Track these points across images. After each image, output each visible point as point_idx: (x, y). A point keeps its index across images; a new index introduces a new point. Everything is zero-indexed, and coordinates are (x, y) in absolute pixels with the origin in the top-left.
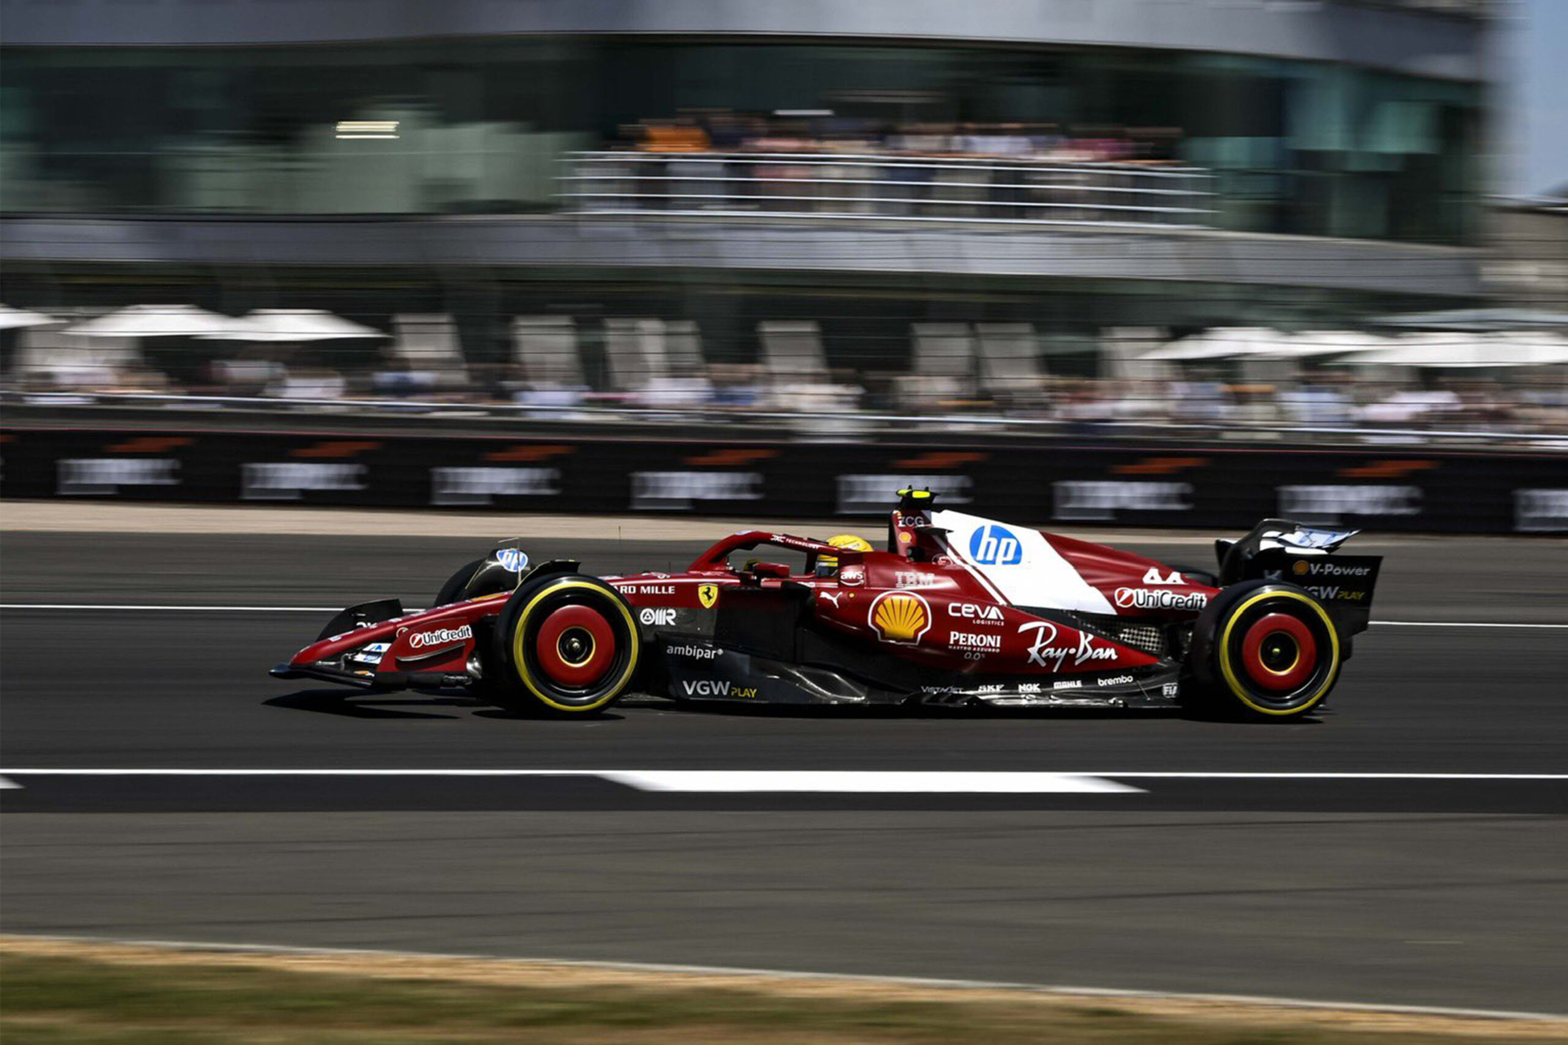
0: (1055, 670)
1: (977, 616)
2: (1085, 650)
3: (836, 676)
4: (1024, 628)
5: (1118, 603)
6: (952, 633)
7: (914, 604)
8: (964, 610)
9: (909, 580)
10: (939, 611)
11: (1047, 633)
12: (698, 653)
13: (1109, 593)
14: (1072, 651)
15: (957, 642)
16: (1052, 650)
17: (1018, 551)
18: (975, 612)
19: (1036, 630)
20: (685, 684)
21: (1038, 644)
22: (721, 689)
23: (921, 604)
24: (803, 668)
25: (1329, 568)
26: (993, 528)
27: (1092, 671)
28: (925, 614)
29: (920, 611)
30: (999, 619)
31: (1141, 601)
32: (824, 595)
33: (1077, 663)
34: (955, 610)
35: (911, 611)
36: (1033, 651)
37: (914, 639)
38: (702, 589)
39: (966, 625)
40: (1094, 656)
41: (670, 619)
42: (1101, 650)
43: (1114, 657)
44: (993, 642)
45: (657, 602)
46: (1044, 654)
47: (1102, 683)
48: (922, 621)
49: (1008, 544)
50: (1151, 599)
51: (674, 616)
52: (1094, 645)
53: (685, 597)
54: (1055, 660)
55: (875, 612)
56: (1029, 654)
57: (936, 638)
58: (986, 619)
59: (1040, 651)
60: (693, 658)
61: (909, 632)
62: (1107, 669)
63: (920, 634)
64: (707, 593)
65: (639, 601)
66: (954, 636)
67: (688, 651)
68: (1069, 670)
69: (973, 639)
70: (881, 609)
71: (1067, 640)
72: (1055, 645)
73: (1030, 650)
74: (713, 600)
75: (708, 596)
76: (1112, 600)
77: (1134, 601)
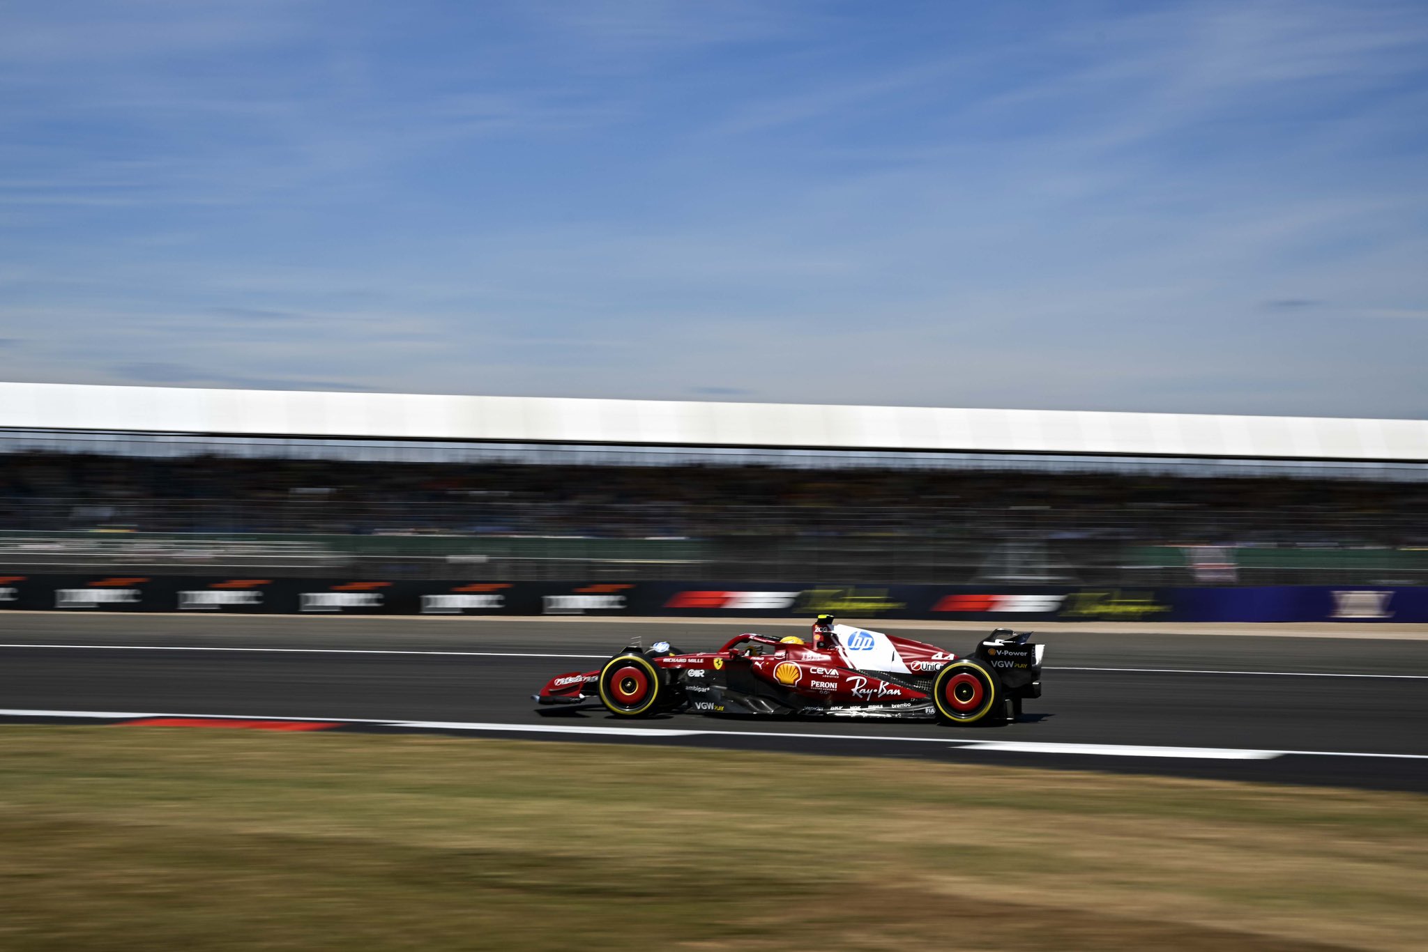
0: (868, 700)
1: (825, 673)
2: (883, 691)
3: (763, 702)
4: (849, 679)
5: (912, 668)
6: (812, 681)
7: (793, 668)
8: (818, 671)
9: (808, 657)
10: (806, 671)
11: (862, 682)
12: (699, 690)
13: (908, 664)
14: (875, 691)
15: (815, 686)
16: (865, 690)
17: (872, 644)
18: (824, 672)
19: (856, 681)
20: (696, 703)
21: (857, 687)
22: (711, 706)
23: (797, 668)
24: (750, 697)
25: (1006, 652)
26: (862, 633)
27: (887, 701)
28: (799, 672)
29: (796, 671)
30: (836, 675)
31: (924, 668)
32: (757, 663)
33: (879, 696)
34: (813, 670)
35: (792, 671)
36: (854, 690)
37: (794, 684)
38: (715, 661)
39: (819, 678)
40: (888, 693)
41: (702, 674)
42: (892, 691)
43: (899, 694)
44: (833, 686)
45: (696, 666)
46: (860, 692)
47: (894, 706)
48: (797, 676)
49: (868, 641)
50: (930, 667)
51: (703, 672)
52: (887, 688)
53: (708, 664)
54: (867, 695)
55: (776, 671)
56: (852, 692)
57: (804, 684)
58: (829, 675)
59: (858, 690)
60: (697, 692)
61: (791, 681)
62: (896, 699)
63: (796, 682)
64: (718, 662)
65: (689, 666)
66: (813, 683)
67: (695, 688)
68: (875, 700)
69: (823, 684)
70: (778, 670)
71: (873, 684)
72: (866, 687)
73: (852, 690)
74: (721, 666)
75: (718, 664)
76: (909, 667)
77: (921, 667)
